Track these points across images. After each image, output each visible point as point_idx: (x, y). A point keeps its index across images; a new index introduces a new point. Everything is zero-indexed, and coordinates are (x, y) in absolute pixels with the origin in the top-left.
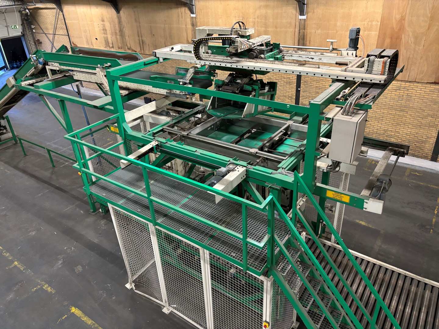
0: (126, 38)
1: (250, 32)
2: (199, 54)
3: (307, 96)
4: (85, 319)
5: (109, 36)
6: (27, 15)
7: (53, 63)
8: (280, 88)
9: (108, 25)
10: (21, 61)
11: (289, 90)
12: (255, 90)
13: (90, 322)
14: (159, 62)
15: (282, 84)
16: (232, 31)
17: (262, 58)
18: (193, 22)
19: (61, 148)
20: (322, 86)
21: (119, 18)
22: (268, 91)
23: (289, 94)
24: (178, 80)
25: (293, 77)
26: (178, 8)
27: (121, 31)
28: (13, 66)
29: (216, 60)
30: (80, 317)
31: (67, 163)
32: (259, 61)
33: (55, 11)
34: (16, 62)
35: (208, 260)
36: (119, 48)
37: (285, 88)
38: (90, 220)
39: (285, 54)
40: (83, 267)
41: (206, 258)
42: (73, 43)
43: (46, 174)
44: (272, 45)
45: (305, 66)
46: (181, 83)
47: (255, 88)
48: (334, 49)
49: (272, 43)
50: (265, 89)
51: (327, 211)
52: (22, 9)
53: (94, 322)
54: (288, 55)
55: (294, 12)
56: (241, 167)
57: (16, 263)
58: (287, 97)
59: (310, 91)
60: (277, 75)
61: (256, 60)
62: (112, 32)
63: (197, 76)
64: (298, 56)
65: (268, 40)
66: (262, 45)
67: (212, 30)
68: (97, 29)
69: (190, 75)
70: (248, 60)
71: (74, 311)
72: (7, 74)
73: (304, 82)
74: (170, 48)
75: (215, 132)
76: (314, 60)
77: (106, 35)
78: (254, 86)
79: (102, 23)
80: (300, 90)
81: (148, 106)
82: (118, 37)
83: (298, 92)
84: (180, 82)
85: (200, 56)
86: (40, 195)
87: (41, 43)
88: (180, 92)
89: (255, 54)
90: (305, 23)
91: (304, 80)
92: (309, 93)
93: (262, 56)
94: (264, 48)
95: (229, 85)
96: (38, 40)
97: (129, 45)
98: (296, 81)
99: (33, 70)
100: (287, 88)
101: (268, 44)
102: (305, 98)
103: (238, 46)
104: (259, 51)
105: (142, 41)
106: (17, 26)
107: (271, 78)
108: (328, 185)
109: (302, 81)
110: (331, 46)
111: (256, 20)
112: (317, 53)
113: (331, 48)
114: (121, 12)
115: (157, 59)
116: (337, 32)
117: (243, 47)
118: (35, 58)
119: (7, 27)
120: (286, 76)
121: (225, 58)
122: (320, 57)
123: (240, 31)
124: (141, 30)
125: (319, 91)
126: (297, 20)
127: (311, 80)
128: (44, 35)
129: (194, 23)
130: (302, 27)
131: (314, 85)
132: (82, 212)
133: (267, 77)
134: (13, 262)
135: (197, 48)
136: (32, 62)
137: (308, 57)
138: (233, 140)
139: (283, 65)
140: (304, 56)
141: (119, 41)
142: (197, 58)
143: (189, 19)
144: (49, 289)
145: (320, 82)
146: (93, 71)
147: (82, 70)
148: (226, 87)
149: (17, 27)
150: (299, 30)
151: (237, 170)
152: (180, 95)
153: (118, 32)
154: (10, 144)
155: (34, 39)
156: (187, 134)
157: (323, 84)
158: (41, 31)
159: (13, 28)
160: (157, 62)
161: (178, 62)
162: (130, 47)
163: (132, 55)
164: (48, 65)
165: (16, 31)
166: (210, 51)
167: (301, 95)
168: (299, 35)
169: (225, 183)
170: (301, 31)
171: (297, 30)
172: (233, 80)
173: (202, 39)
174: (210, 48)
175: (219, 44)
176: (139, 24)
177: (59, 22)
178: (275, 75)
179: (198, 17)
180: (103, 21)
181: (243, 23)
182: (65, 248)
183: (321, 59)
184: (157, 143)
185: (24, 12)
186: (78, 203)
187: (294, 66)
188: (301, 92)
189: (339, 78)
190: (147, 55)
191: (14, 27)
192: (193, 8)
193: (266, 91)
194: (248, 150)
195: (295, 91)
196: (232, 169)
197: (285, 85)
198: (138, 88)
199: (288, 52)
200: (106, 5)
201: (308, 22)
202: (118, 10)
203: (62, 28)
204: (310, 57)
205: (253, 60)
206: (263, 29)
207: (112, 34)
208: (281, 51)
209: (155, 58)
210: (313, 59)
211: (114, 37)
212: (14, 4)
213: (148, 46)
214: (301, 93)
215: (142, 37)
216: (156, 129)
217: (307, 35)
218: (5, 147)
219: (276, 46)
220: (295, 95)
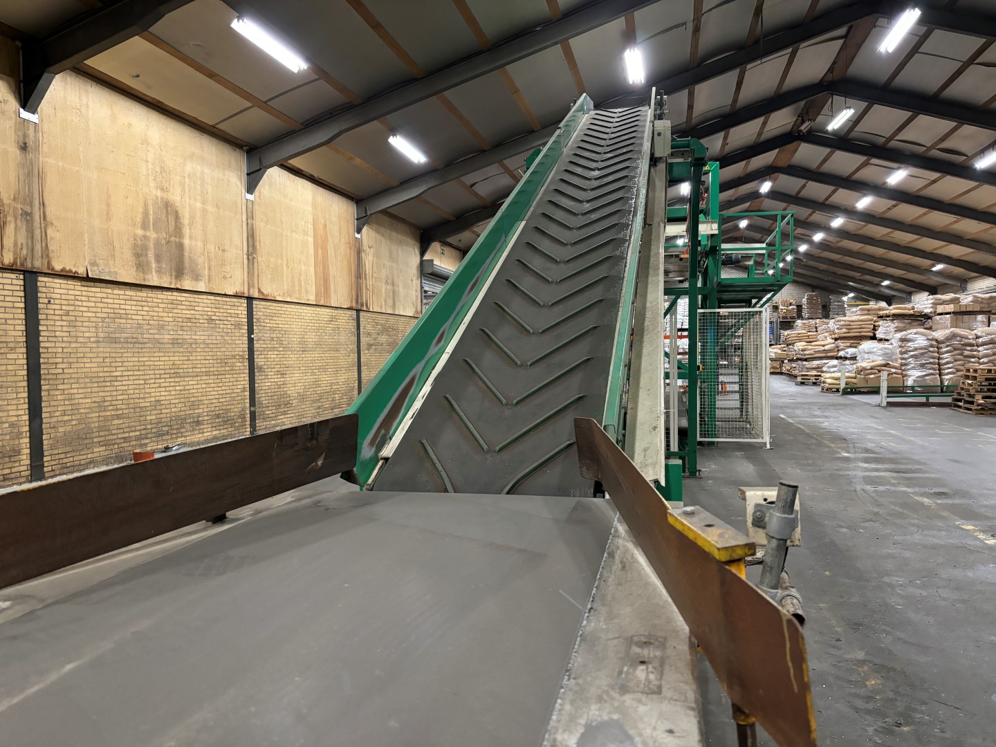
3: (262, 349)
11: (239, 342)
15: (228, 330)
20: (275, 325)
23: (240, 349)
25: (243, 312)
37: (233, 338)
55: (239, 184)
58: (238, 357)
59: (264, 338)
80: (253, 339)
83: (251, 341)
90: (252, 208)
92: (263, 342)
98: (246, 320)
100: (236, 338)
102: (260, 352)
109: (254, 320)
126: (244, 201)
127: (264, 315)
129: (30, 143)
130: (250, 214)
131: (268, 325)
133: (205, 317)
143: (12, 123)
157: (277, 322)
167: (254, 349)
188: (255, 342)
195: (247, 342)
197: (233, 331)
214: (256, 345)
220: (247, 349)
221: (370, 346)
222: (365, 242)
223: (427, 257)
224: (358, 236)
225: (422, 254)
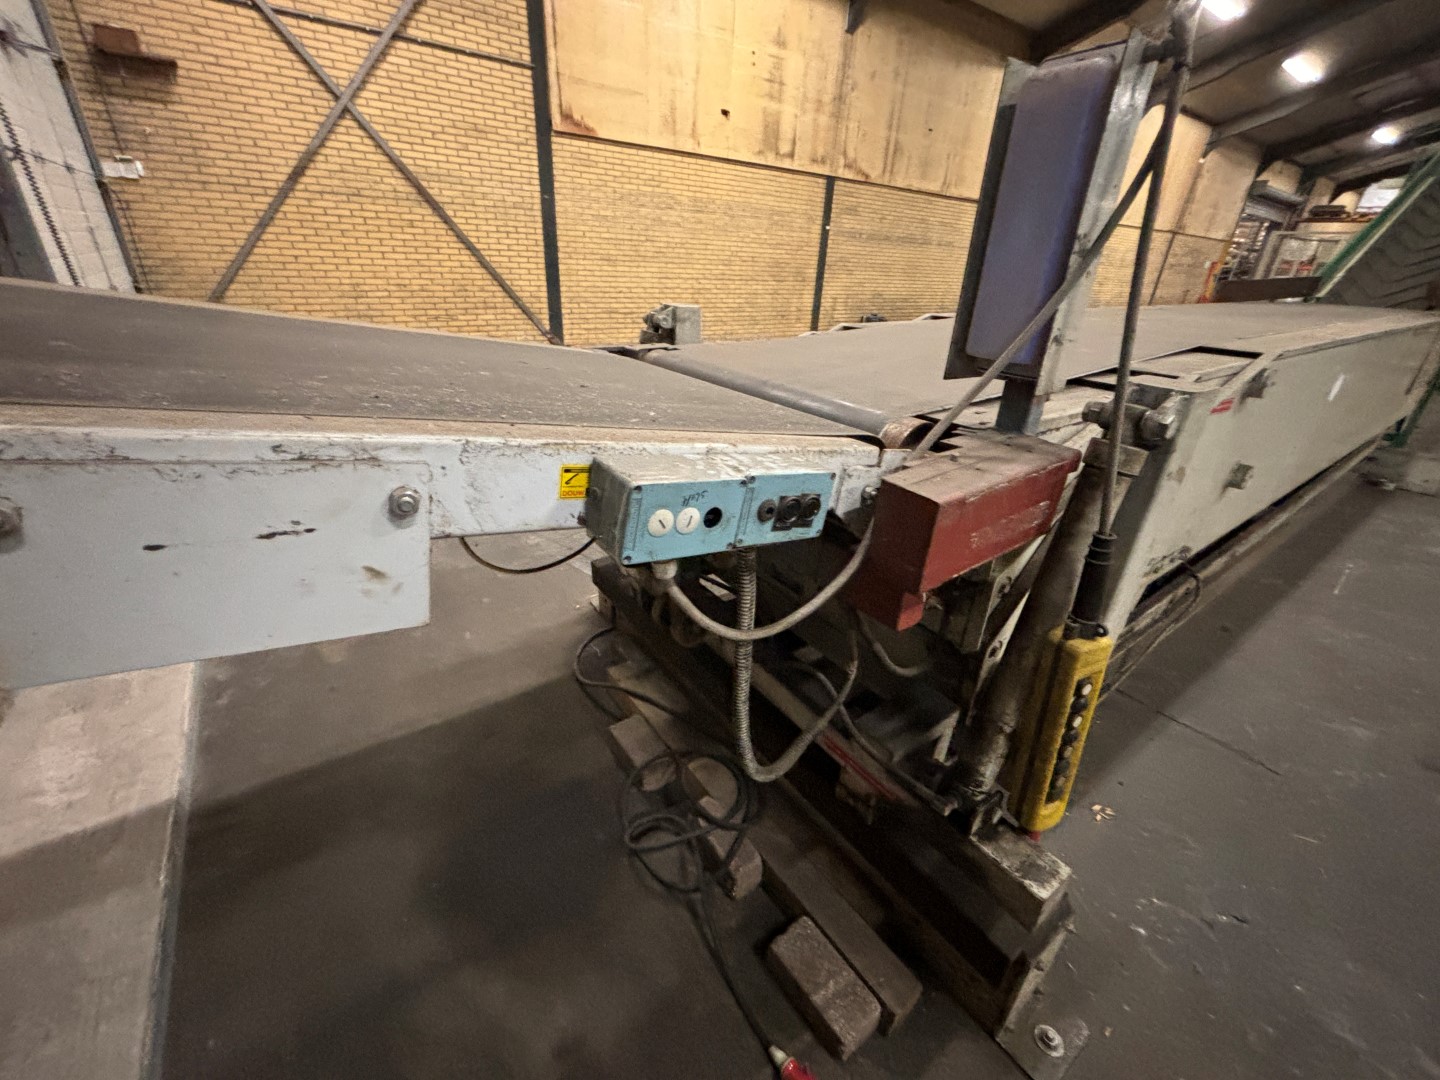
5: (788, 111)
21: (847, 50)
27: (840, 98)
36: (814, 161)
42: (567, 116)
62: (805, 96)
77: (773, 106)
79: (774, 50)
82: (823, 119)
97: (851, 154)
105: (897, 143)
124: (900, 109)
141: (822, 134)
162: (855, 161)
176: (902, 87)
180: (781, 43)
213: (905, 160)
221: (1172, 266)
222: (1206, 167)
223: (1262, 177)
224: (1202, 161)
225: (1258, 174)
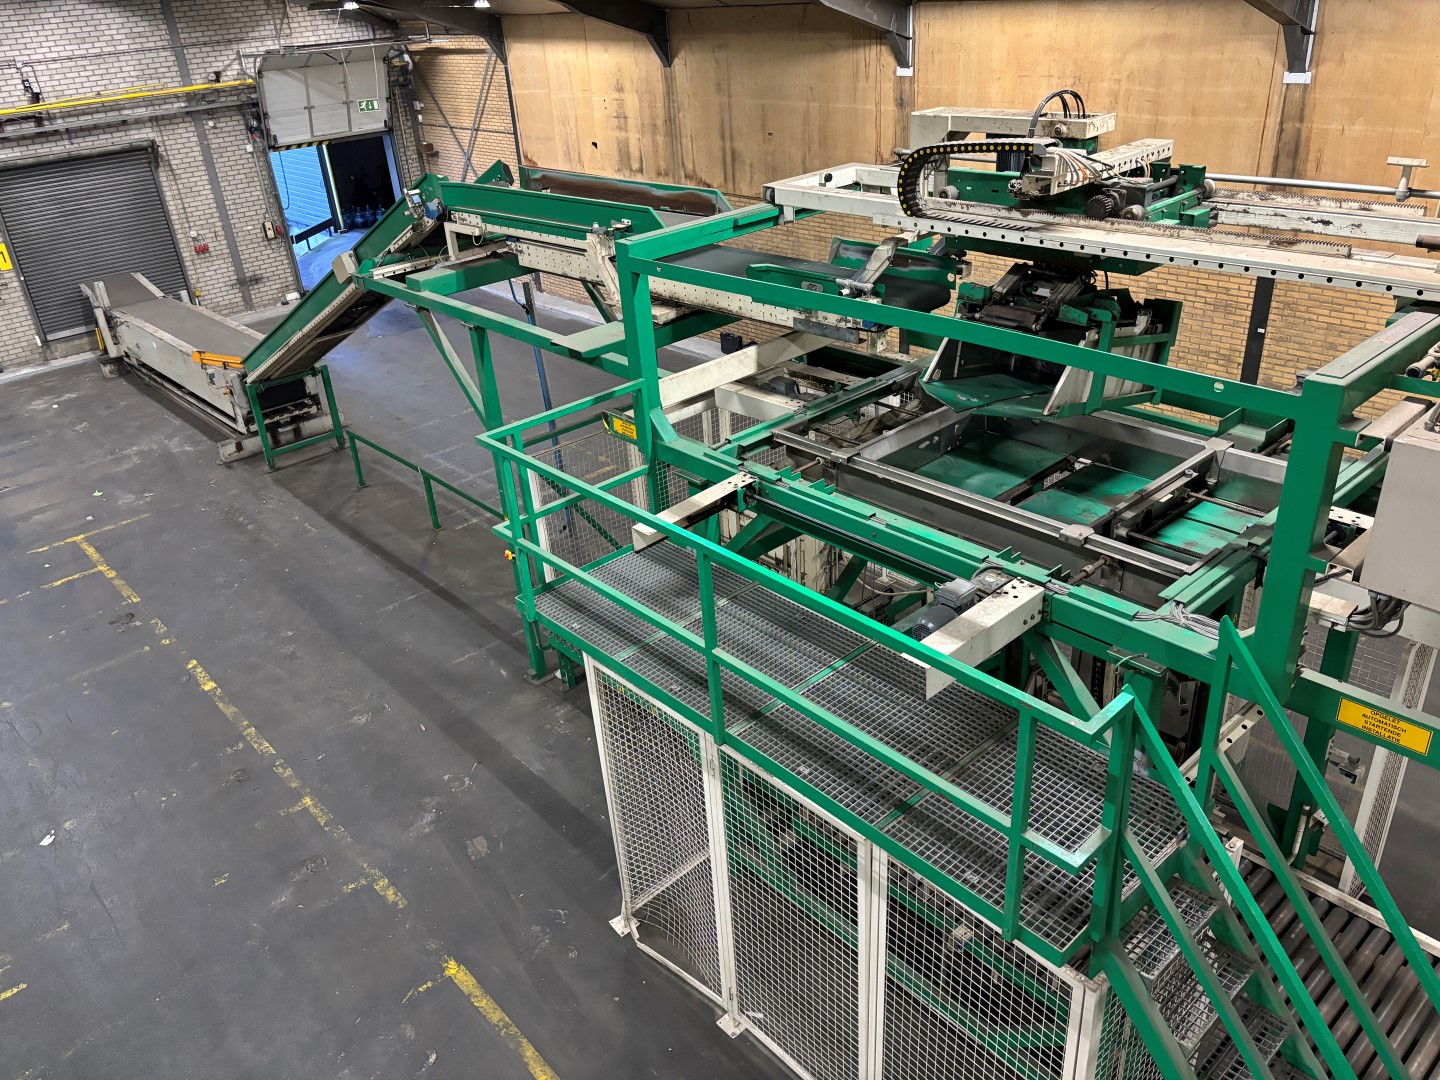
0: (684, 141)
1: (1100, 125)
2: (915, 198)
3: (1289, 357)
4: (483, 1003)
5: (633, 137)
6: (404, 69)
7: (465, 215)
8: (1190, 322)
9: (632, 102)
10: (378, 208)
11: (1221, 333)
12: (1098, 325)
13: (496, 1016)
14: (781, 221)
15: (1196, 311)
16: (1034, 123)
17: (1134, 217)
18: (901, 93)
19: (463, 471)
20: (1351, 324)
21: (669, 81)
22: (1146, 332)
23: (1221, 345)
24: (838, 280)
25: (1242, 287)
26: (856, 46)
27: (671, 120)
28: (353, 222)
29: (969, 217)
30: (469, 995)
31: (475, 521)
32: (1122, 226)
33: (483, 58)
34: (363, 209)
35: (884, 882)
36: (659, 174)
37: (1205, 325)
38: (525, 700)
39: (1219, 206)
40: (492, 843)
41: (875, 876)
42: (526, 157)
43: (412, 547)
44: (1175, 172)
45: (1295, 248)
46: (846, 291)
47: (1099, 318)
48: (1412, 192)
49: (1174, 165)
50: (1134, 325)
51: (1332, 774)
52: (392, 53)
53: (507, 1019)
54: (1231, 207)
55: (1267, 59)
56: (1026, 583)
57: (308, 801)
58: (1214, 355)
59: (1302, 340)
60: (1180, 278)
61: (1113, 224)
62: (642, 124)
63: (899, 269)
64: (1271, 211)
65: (1162, 156)
66: (1138, 172)
67: (967, 118)
68: (598, 115)
69: (876, 266)
70: (1082, 222)
71: (453, 972)
72: (335, 243)
73: (1281, 306)
74: (820, 175)
75: (942, 459)
76: (1330, 230)
77: (623, 134)
78: (1095, 311)
79: (616, 95)
80: (1263, 336)
81: (733, 361)
82: (660, 139)
83: (1255, 341)
84: (843, 287)
85: (917, 205)
86: (391, 607)
87: (436, 154)
88: (840, 321)
89: (1109, 202)
90: (1304, 98)
91: (1281, 299)
92: (1297, 346)
93: (1135, 211)
94: (1144, 181)
95: (1008, 303)
96: (430, 146)
97: (690, 166)
98: (1251, 301)
99: (408, 235)
100: (1215, 326)
101: (1159, 169)
102: (1282, 362)
103: (1052, 174)
104: (1124, 191)
105: (733, 153)
106: (375, 103)
107: (1159, 287)
108: (1346, 682)
109: (1273, 304)
110: (1404, 180)
111: (1124, 85)
112: (1344, 205)
113: (1402, 187)
114: (677, 62)
115: (776, 212)
116: (1427, 133)
117: (1068, 179)
118: (417, 199)
119: (347, 104)
120: (1215, 283)
121: (1004, 213)
122: (1357, 220)
123: (1065, 124)
124: (730, 119)
125: (1339, 341)
126: (1276, 88)
127: (1310, 299)
128: (447, 131)
129: (906, 97)
130: (1293, 111)
131: (1321, 319)
132: (504, 673)
133: (1145, 285)
134: (300, 797)
135: (911, 177)
136: (408, 209)
137: (1308, 219)
138: (1006, 488)
139: (1211, 241)
140: (1295, 215)
141: (661, 151)
142: (905, 211)
143: (891, 85)
144: (391, 894)
145: (1347, 309)
146: (578, 243)
147: (545, 237)
148: (998, 310)
149: (376, 107)
150: (1282, 123)
151: (1012, 592)
152: (839, 329)
153: (660, 122)
154: (324, 449)
155: (418, 141)
156: (849, 460)
157: (1357, 318)
158: (441, 121)
159: (362, 110)
160: (775, 220)
161: (840, 223)
162: (694, 171)
163: (700, 197)
164: (450, 220)
165: (370, 118)
166: (952, 190)
167: (1265, 353)
168: (1279, 139)
169: (965, 631)
170: (1288, 126)
171: (1273, 122)
172: (1025, 287)
173: (931, 148)
174: (954, 178)
175: (987, 165)
176: (726, 99)
177: (492, 94)
178: (1175, 277)
179: (921, 77)
180: (620, 89)
181: (1076, 96)
182: (446, 777)
183: (1359, 226)
184: (748, 480)
185: (396, 62)
186: (495, 643)
187: (1254, 246)
188: (1267, 341)
189: (1425, 297)
190: (745, 197)
191: (367, 105)
192: (906, 48)
193: (1137, 330)
194: (1057, 530)
195: (1245, 337)
196: (994, 587)
197: (1209, 313)
198: (706, 303)
199: (1232, 196)
200: (635, 40)
201: (1318, 96)
202: (667, 57)
203: (498, 112)
204: (1316, 216)
205: (1103, 224)
206: (1146, 117)
207: (642, 130)
208: (1206, 195)
209: (770, 206)
210: (1327, 223)
211: (647, 140)
212: (372, 37)
213: (748, 168)
214: (1269, 346)
215: (732, 140)
216: (751, 434)
217: (1308, 140)
218: (309, 455)
219: (1192, 177)
220: (1243, 349)
